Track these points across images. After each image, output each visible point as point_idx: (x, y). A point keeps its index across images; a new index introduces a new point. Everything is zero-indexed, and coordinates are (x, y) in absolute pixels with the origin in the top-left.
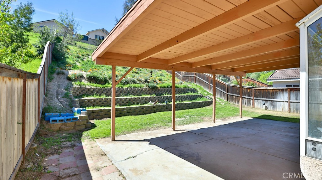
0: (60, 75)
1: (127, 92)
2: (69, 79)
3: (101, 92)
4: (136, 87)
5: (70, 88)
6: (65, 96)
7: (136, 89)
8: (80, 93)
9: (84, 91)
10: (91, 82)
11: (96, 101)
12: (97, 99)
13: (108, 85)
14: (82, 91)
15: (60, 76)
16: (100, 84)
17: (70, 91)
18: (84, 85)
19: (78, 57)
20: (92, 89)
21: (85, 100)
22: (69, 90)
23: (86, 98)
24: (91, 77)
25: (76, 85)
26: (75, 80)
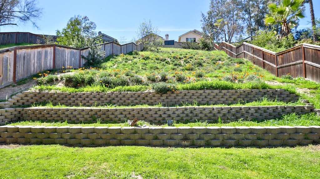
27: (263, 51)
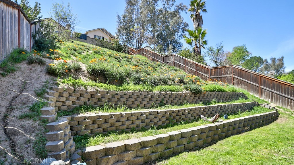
0: (33, 65)
1: (160, 99)
2: (52, 73)
3: (116, 100)
4: (172, 91)
5: (50, 91)
6: (29, 113)
7: (172, 94)
8: (74, 103)
9: (82, 99)
10: (95, 81)
11: (110, 121)
12: (111, 116)
13: (128, 87)
14: (78, 98)
15: (35, 67)
16: (113, 85)
17: (47, 99)
18: (82, 85)
19: (74, 50)
20: (100, 93)
21: (85, 118)
22: (47, 96)
23: (89, 114)
24: (97, 70)
25: (63, 84)
26: (65, 75)
27: (197, 64)
